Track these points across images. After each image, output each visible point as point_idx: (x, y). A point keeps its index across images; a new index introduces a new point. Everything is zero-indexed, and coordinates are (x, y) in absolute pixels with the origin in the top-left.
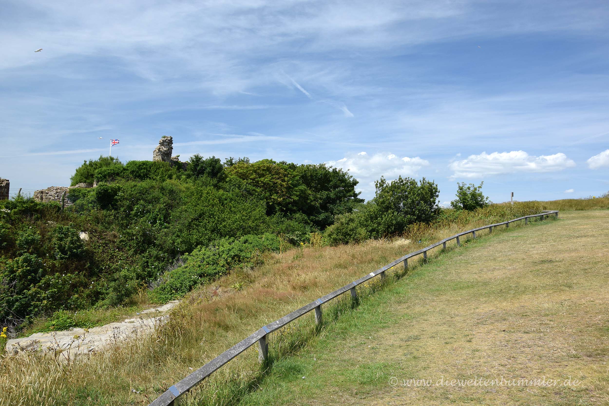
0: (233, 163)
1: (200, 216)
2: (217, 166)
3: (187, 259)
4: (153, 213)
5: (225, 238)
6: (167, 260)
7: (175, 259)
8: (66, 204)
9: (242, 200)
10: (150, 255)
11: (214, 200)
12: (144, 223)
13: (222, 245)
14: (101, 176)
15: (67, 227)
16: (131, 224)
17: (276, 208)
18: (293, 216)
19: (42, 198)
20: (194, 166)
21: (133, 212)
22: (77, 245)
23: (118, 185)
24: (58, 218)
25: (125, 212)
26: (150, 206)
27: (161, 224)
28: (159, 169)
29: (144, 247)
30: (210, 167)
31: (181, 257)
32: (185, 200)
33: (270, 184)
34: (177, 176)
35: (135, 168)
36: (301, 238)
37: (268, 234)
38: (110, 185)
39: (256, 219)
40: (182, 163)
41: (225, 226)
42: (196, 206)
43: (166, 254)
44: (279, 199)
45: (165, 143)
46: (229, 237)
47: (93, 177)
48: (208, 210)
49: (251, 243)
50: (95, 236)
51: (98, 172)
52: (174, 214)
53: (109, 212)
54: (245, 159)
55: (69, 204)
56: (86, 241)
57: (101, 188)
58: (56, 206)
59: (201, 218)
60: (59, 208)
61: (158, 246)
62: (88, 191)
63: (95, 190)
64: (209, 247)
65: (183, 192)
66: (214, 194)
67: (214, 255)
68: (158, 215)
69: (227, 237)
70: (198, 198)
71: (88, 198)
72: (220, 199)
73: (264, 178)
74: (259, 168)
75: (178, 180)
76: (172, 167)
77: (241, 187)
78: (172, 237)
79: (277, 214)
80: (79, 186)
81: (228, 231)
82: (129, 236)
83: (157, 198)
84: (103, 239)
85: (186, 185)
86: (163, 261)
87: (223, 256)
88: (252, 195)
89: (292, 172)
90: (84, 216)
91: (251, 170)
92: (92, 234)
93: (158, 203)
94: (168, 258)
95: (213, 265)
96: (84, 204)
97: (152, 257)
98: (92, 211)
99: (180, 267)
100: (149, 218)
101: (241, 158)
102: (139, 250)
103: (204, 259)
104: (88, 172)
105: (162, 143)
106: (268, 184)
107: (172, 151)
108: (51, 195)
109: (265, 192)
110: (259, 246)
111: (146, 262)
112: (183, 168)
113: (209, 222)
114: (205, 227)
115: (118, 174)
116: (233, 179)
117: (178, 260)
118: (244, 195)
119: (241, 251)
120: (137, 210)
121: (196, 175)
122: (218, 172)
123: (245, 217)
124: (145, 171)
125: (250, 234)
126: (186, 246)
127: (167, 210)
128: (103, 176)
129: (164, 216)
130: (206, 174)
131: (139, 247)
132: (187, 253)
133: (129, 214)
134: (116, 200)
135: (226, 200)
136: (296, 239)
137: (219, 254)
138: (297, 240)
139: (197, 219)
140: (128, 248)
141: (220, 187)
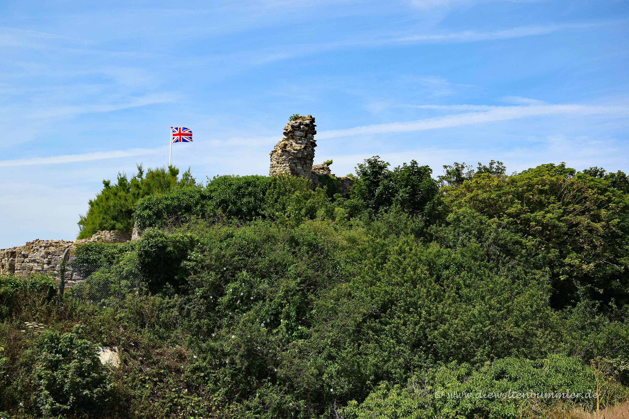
0: (464, 176)
1: (384, 308)
2: (424, 185)
3: (355, 416)
4: (271, 300)
5: (446, 363)
7: (323, 414)
8: (69, 282)
9: (486, 267)
10: (263, 404)
11: (415, 269)
12: (249, 324)
13: (440, 383)
14: (151, 213)
15: (69, 335)
16: (220, 327)
17: (577, 290)
18: (626, 311)
19: (12, 268)
20: (368, 185)
21: (224, 300)
22: (93, 377)
23: (189, 234)
24: (50, 316)
25: (206, 298)
26: (264, 285)
27: (289, 328)
28: (284, 194)
29: (248, 383)
30: (406, 186)
31: (340, 411)
32: (348, 269)
33: (560, 227)
34: (327, 211)
35: (229, 194)
37: (556, 356)
38: (171, 235)
39: (525, 318)
40: (339, 179)
41: (444, 335)
42: (372, 284)
43: (302, 402)
44: (584, 266)
45: (298, 133)
46: (457, 363)
47: (130, 217)
48: (402, 293)
49: (515, 379)
50: (135, 357)
51: (142, 204)
52: (320, 302)
53: (167, 298)
54: (495, 166)
55: (75, 280)
56: (114, 368)
57: (149, 243)
58: (45, 287)
59: (385, 312)
60: (53, 291)
61: (284, 381)
62: (118, 249)
63: (137, 246)
64: (410, 387)
65: (343, 249)
66: (416, 255)
67: (421, 407)
68: (282, 306)
69: (453, 362)
70: (378, 264)
71: (120, 267)
72: (431, 266)
73: (542, 212)
74: (530, 187)
75: (330, 221)
76: (314, 190)
77: (483, 235)
78: (315, 360)
79: (581, 304)
80: (98, 239)
81: (454, 346)
82: (215, 358)
83: (279, 263)
84: (154, 363)
85: (349, 233)
87: (445, 410)
88: (513, 255)
89: (619, 196)
90: (110, 310)
91: (508, 193)
92: (128, 351)
93: (282, 277)
94: (306, 411)
96: (110, 279)
97: (268, 408)
98: (129, 297)
100: (263, 313)
101: (483, 164)
102: (237, 392)
103: (397, 417)
105: (290, 132)
106: (554, 226)
107: (313, 151)
108: (34, 261)
109: (548, 249)
110: (537, 389)
112: (339, 192)
113: (405, 324)
114: (395, 335)
115: (188, 209)
116: (465, 217)
118: (493, 257)
120: (233, 294)
121: (373, 208)
122: (424, 201)
123: (495, 312)
124: (253, 199)
125: (510, 354)
126: (349, 383)
127: (304, 294)
128: (155, 214)
129: (297, 308)
130: (396, 205)
131: (237, 384)
132: (354, 402)
133: (216, 304)
134: (186, 272)
135: (447, 268)
137: (434, 406)
139: (376, 317)
140: (211, 385)
141: (432, 236)
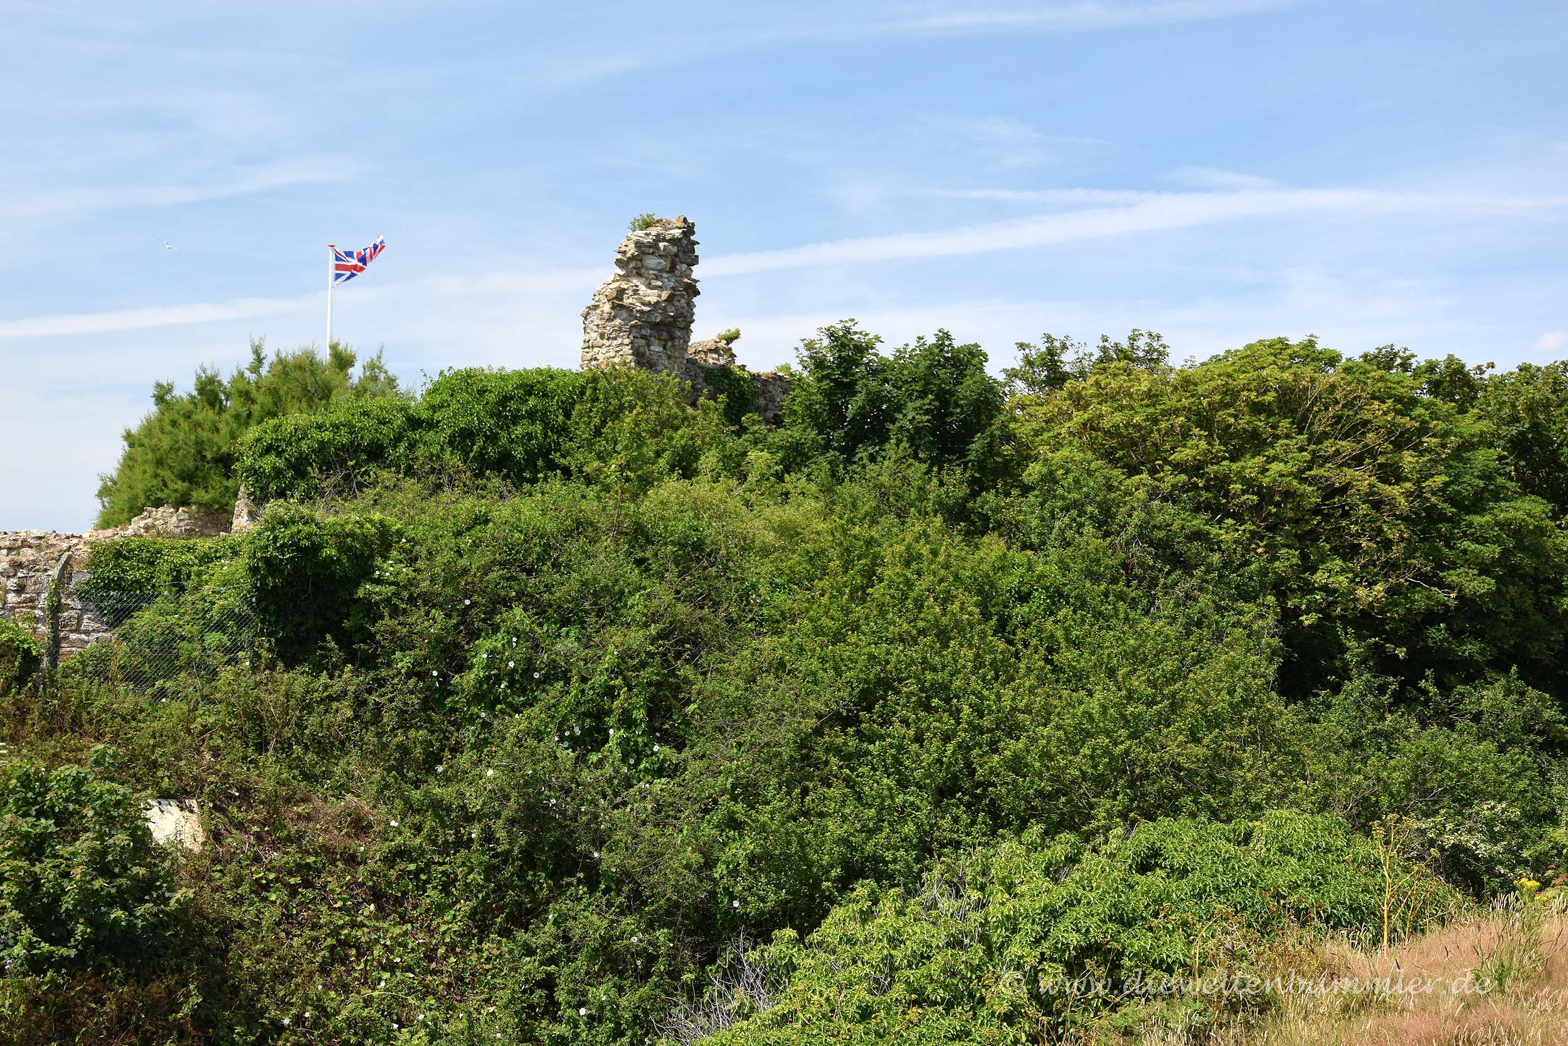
0: (1067, 368)
1: (867, 699)
2: (966, 390)
3: (792, 967)
4: (584, 680)
5: (1018, 832)
6: (669, 973)
7: (712, 961)
8: (73, 636)
9: (1121, 597)
10: (566, 939)
11: (948, 598)
12: (531, 742)
13: (1002, 883)
14: (280, 463)
15: (74, 770)
16: (456, 749)
17: (1344, 649)
18: (1459, 701)
20: (828, 394)
21: (468, 680)
22: (135, 878)
23: (377, 516)
24: (23, 722)
25: (421, 676)
26: (567, 644)
27: (630, 751)
28: (615, 415)
29: (529, 888)
30: (923, 394)
31: (753, 956)
32: (777, 602)
33: (1302, 496)
34: (726, 459)
35: (478, 416)
36: (1520, 847)
38: (331, 519)
39: (1214, 722)
40: (755, 377)
41: (1017, 765)
42: (838, 638)
43: (662, 934)
44: (1361, 592)
45: (652, 262)
46: (1046, 833)
47: (228, 474)
48: (913, 661)
49: (1183, 873)
50: (241, 826)
51: (259, 440)
52: (708, 684)
53: (324, 678)
54: (1142, 343)
55: (87, 633)
56: (188, 854)
57: (275, 539)
58: (8, 650)
59: (869, 709)
60: (30, 661)
61: (616, 882)
62: (200, 552)
63: (245, 548)
64: (927, 895)
65: (765, 551)
66: (947, 566)
67: (955, 943)
68: (610, 692)
69: (1035, 829)
70: (855, 589)
71: (204, 599)
72: (985, 592)
73: (1259, 460)
74: (1230, 396)
75: (733, 482)
76: (694, 405)
77: (1113, 517)
78: (695, 829)
79: (1354, 686)
80: (147, 528)
81: (1040, 793)
82: (444, 826)
83: (606, 588)
84: (291, 840)
85: (779, 513)
86: (645, 976)
87: (1015, 950)
88: (1187, 566)
89: (1447, 418)
90: (178, 708)
91: (1176, 412)
92: (223, 811)
93: (612, 623)
94: (672, 956)
95: (949, 1006)
96: (178, 630)
97: (577, 950)
98: (226, 674)
99: (747, 1017)
100: (563, 711)
101: (1113, 340)
102: (501, 910)
103: (893, 969)
104: (200, 444)
105: (633, 258)
106: (1288, 494)
107: (690, 306)
109: (1272, 550)
110: (1237, 896)
111: (540, 984)
112: (757, 409)
113: (919, 739)
114: (895, 767)
115: (376, 453)
116: (1067, 471)
117: (733, 973)
118: (1138, 571)
119: (1126, 922)
120: (488, 667)
121: (842, 450)
122: (969, 429)
123: (1142, 708)
124: (538, 428)
125: (1175, 811)
126: (779, 887)
127: (665, 662)
128: (290, 465)
129: (650, 699)
130: (899, 442)
131: (500, 890)
132: (790, 933)
133: (446, 690)
134: (371, 610)
135: (1024, 598)
136: (1484, 849)
137: (984, 939)
138: (1491, 862)
139: (847, 721)
140: (433, 894)
141: (985, 519)
